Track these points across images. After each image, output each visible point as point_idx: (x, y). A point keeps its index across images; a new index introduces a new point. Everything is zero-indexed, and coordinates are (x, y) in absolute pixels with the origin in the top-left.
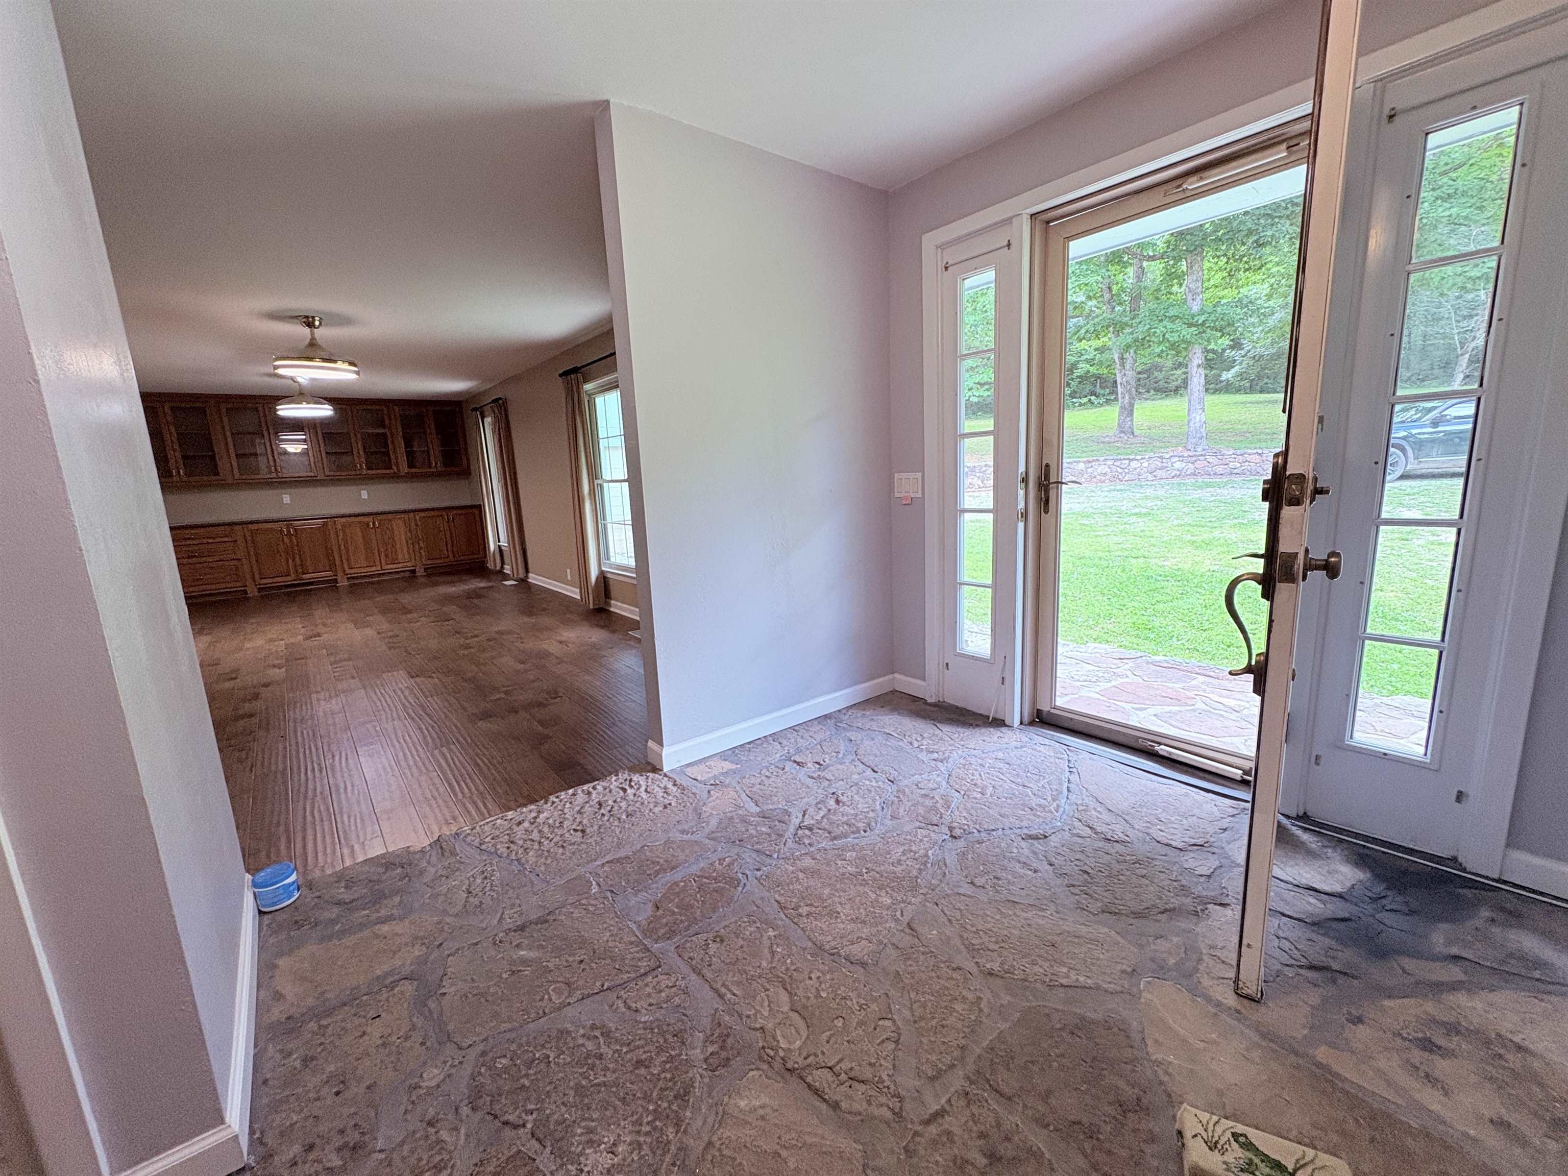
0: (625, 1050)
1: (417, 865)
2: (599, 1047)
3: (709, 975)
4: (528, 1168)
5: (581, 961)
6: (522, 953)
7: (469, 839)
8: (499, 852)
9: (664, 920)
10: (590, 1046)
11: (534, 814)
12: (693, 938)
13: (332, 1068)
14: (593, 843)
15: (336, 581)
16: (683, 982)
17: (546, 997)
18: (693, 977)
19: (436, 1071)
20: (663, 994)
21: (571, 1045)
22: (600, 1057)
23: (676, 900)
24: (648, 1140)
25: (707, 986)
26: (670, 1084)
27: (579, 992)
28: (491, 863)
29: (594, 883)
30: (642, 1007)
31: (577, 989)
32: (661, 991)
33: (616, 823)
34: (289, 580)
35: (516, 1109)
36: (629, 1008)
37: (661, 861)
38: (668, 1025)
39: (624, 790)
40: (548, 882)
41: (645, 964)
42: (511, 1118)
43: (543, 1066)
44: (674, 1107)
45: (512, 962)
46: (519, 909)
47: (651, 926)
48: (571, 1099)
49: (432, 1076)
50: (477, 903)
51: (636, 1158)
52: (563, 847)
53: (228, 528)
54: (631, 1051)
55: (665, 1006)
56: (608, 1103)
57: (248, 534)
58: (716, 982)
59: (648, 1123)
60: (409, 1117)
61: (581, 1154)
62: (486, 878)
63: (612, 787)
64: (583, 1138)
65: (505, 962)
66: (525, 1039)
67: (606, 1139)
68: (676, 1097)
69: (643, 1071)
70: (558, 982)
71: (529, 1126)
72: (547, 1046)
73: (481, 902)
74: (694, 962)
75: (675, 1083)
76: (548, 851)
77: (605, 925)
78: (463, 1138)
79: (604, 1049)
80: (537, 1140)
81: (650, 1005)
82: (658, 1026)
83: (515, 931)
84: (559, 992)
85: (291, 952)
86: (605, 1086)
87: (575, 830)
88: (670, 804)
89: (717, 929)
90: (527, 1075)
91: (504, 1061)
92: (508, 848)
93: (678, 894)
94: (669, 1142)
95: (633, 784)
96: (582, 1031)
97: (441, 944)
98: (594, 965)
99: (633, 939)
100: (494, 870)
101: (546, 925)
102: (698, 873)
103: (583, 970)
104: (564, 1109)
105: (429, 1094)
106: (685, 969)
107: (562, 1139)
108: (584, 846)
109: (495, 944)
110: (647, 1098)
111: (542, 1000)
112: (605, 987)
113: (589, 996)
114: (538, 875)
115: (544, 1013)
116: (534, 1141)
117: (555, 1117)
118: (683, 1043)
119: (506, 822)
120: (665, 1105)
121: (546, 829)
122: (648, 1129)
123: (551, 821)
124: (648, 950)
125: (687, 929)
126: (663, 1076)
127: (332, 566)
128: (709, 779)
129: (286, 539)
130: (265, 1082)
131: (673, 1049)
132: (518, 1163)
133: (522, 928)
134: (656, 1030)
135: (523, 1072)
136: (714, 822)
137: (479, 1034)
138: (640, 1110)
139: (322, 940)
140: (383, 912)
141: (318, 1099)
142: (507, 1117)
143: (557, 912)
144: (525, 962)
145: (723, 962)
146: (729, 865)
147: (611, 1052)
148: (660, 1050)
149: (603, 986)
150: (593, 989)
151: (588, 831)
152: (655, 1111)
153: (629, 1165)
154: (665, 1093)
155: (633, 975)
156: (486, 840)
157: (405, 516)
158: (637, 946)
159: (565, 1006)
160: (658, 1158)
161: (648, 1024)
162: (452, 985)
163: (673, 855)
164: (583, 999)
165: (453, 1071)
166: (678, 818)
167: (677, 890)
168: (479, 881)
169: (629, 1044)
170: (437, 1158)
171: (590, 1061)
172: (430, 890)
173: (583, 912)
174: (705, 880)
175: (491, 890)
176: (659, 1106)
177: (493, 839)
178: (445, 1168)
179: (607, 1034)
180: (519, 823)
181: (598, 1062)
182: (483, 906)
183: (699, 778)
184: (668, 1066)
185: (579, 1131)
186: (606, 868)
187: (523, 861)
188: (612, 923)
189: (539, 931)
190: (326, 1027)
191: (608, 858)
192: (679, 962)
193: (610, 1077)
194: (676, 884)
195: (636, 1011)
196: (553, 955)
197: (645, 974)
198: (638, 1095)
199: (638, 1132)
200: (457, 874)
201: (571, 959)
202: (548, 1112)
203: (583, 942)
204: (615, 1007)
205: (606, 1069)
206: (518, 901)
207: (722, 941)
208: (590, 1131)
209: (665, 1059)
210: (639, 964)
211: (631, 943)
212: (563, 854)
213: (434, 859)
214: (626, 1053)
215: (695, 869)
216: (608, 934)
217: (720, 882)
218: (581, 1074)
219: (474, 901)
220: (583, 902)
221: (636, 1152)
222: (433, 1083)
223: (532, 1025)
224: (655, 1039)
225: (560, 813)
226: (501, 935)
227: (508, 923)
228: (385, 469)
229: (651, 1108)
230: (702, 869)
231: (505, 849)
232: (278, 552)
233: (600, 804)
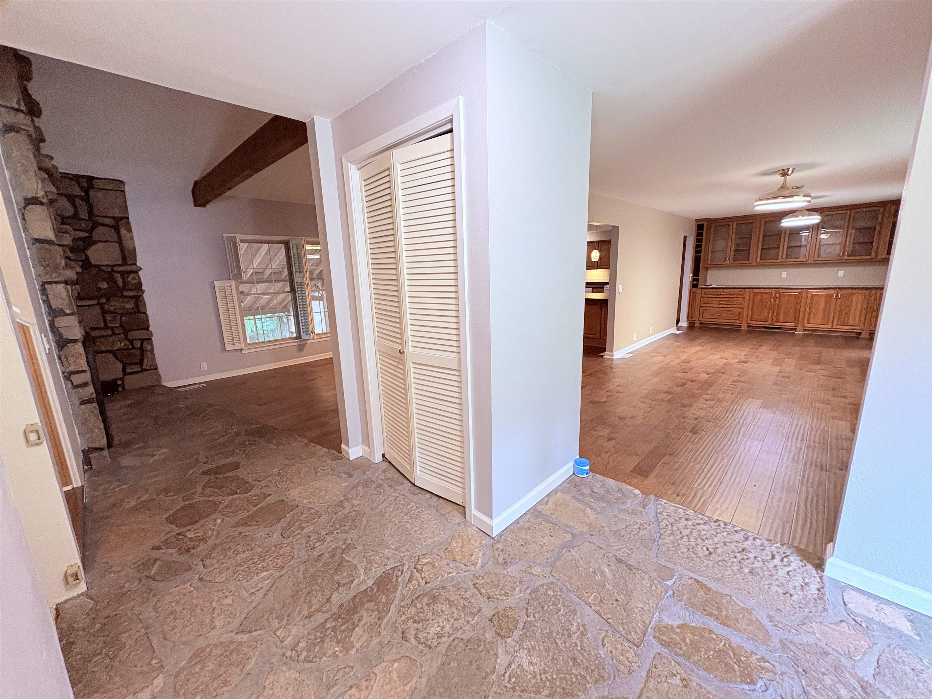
0: (579, 648)
1: (627, 499)
2: (574, 633)
3: (651, 685)
4: (513, 628)
5: (617, 600)
6: (607, 570)
7: (659, 506)
8: (661, 523)
9: (674, 636)
10: (574, 629)
11: (701, 522)
12: (673, 662)
13: (528, 537)
14: (705, 564)
15: (795, 330)
16: (637, 668)
17: (589, 594)
18: (644, 673)
19: (539, 571)
20: (621, 657)
21: (570, 619)
22: (570, 636)
23: (696, 638)
24: (539, 681)
25: (642, 686)
26: (569, 682)
27: (599, 608)
28: (650, 525)
29: (674, 580)
30: (607, 648)
31: (600, 606)
32: (622, 655)
33: (735, 568)
34: (766, 324)
35: (533, 610)
36: (603, 640)
37: (724, 612)
38: (603, 668)
39: (773, 557)
40: (657, 556)
41: (635, 637)
42: (529, 610)
43: (555, 610)
44: (558, 690)
45: (600, 568)
46: (630, 553)
47: (663, 629)
48: (545, 632)
49: (537, 570)
50: (623, 534)
51: (528, 677)
52: (688, 550)
53: (743, 290)
54: (579, 652)
55: (615, 662)
56: (549, 651)
57: (752, 294)
58: (648, 692)
59: (546, 677)
60: (521, 572)
61: (523, 648)
62: (639, 528)
63: (767, 548)
64: (530, 647)
65: (598, 566)
66: (565, 596)
67: (533, 658)
68: (564, 689)
69: (571, 663)
70: (600, 595)
71: (529, 619)
72: (565, 608)
73: (623, 536)
74: (654, 670)
75: (571, 685)
76: (679, 544)
77: (647, 601)
78: (518, 597)
79: (574, 637)
80: (524, 626)
81: (611, 652)
82: (600, 662)
83: (616, 559)
84: (595, 599)
85: (563, 493)
86: (557, 646)
87: (708, 549)
88: (791, 595)
89: (692, 678)
90: (549, 606)
91: (552, 593)
92: (667, 525)
93: (702, 637)
94: (540, 693)
95: (785, 560)
96: (579, 621)
97: (593, 535)
98: (618, 608)
99: (647, 622)
100: (646, 529)
101: (628, 571)
102: (733, 645)
103: (612, 604)
104: (539, 631)
105: (530, 574)
106: (647, 664)
107: (526, 636)
108: (698, 560)
109: (604, 555)
110: (559, 671)
111: (587, 593)
112: (609, 621)
113: (600, 615)
114: (658, 549)
115: (581, 598)
116: (523, 624)
117: (535, 629)
118: (596, 682)
119: (683, 514)
120: (558, 684)
121: (695, 534)
122: (544, 679)
123: (703, 533)
124: (644, 635)
125: (678, 655)
126: (573, 676)
127: (796, 319)
128: (859, 615)
129: (772, 300)
130: (518, 523)
131: (591, 677)
132: (514, 623)
133: (620, 561)
134: (597, 662)
135: (550, 604)
136: (805, 639)
137: (559, 576)
138: (551, 670)
139: (574, 498)
140: (595, 505)
141: (517, 541)
142: (529, 608)
143: (640, 572)
144: (602, 573)
145: (667, 693)
146: (762, 668)
147: (574, 641)
148: (586, 669)
149: (609, 619)
150: (604, 615)
151: (712, 556)
152: (553, 678)
153: (524, 675)
154: (564, 681)
155: (623, 633)
156: (664, 513)
157: (867, 292)
158: (644, 626)
159: (589, 605)
160: (531, 689)
161: (599, 656)
162: (576, 552)
163: (737, 620)
164: (597, 612)
165: (541, 576)
166: (782, 607)
167: (706, 635)
168: (636, 527)
169: (582, 649)
170: (509, 592)
171: (565, 632)
172: (617, 512)
173: (649, 585)
174: (731, 653)
175: (634, 535)
176: (556, 680)
177: (667, 515)
178: (506, 596)
179: (583, 634)
180: (687, 520)
181: (566, 637)
182: (622, 538)
183: (849, 606)
184: (579, 677)
185: (533, 643)
186: (690, 582)
187: (663, 537)
188: (651, 604)
189: (623, 570)
190: (542, 524)
191: (699, 578)
192: (649, 661)
193: (562, 646)
194: (711, 632)
195: (603, 645)
196: (613, 584)
197: (628, 641)
198: (558, 666)
199: (540, 674)
200: (633, 516)
201: (615, 594)
202: (536, 624)
203: (629, 595)
204: (600, 632)
205: (565, 642)
206: (635, 550)
207: (685, 686)
208: (534, 648)
209: (583, 673)
210: (633, 633)
211: (644, 622)
212: (683, 553)
213: (635, 502)
214: (577, 649)
215: (736, 640)
216: (642, 606)
217: (739, 666)
218: (558, 631)
219: (623, 532)
220: (655, 581)
221: (531, 676)
222: (534, 573)
223: (573, 596)
224: (591, 663)
225: (715, 533)
226: (611, 555)
227: (620, 554)
228: (866, 255)
229: (555, 676)
230: (740, 647)
231: (665, 525)
232: (766, 306)
233: (743, 550)
